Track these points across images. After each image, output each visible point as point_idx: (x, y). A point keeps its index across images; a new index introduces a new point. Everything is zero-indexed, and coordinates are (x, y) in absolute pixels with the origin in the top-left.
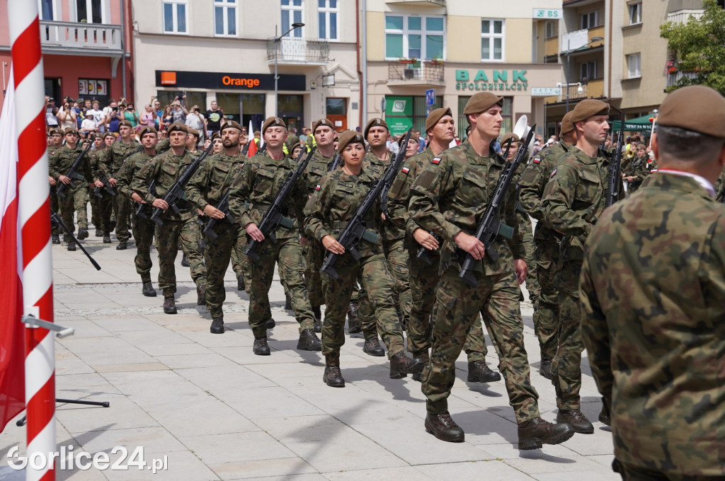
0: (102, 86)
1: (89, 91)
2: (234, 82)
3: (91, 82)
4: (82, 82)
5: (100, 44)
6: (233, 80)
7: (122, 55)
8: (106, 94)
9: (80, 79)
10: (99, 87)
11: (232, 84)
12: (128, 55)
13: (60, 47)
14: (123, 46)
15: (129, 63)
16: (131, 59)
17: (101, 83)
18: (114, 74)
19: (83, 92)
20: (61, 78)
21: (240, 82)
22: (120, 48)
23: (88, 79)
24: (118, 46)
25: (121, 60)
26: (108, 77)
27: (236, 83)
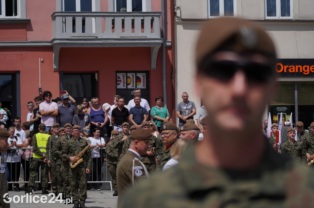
0: (142, 78)
1: (128, 84)
2: (288, 69)
3: (130, 75)
4: (120, 75)
5: (138, 33)
6: (286, 67)
7: (162, 44)
8: (145, 88)
9: (117, 72)
10: (138, 80)
11: (285, 71)
12: (169, 44)
13: (97, 39)
14: (163, 35)
15: (169, 52)
16: (173, 48)
17: (140, 75)
18: (154, 65)
19: (121, 86)
20: (98, 72)
21: (294, 69)
22: (159, 37)
23: (127, 72)
24: (157, 35)
25: (161, 50)
26: (147, 69)
27: (290, 70)
